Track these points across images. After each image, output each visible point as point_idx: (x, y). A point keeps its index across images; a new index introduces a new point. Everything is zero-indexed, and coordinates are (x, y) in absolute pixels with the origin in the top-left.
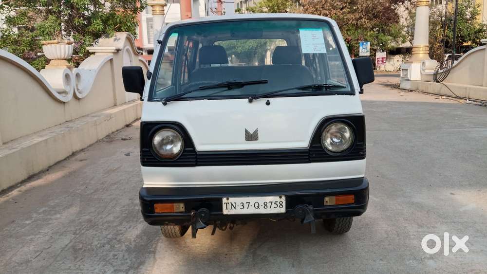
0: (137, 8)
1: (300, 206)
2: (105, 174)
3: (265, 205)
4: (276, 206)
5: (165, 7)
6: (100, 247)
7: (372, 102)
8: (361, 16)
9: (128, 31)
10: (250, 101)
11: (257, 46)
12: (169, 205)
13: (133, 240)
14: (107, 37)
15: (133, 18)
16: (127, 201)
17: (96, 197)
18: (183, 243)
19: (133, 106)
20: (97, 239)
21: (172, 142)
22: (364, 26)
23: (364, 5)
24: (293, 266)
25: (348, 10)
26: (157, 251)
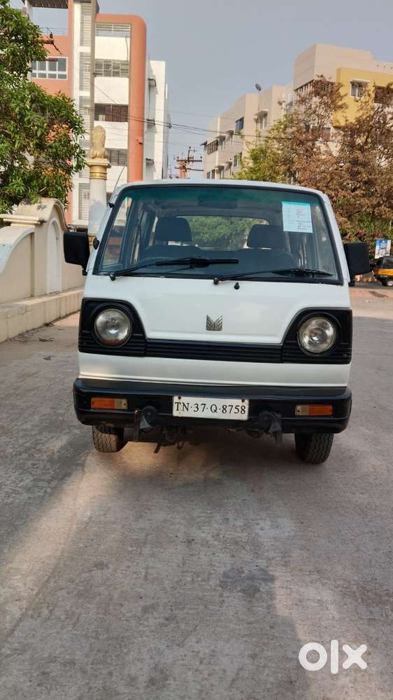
0: (72, 167)
1: (266, 412)
2: (19, 378)
3: (224, 408)
4: (236, 411)
5: (108, 169)
6: (16, 455)
7: (383, 321)
8: (379, 202)
9: (57, 198)
10: (216, 283)
11: (231, 234)
12: (108, 400)
13: (56, 450)
14: (29, 203)
15: (66, 180)
16: (48, 410)
17: (7, 402)
18: (119, 458)
19: (56, 299)
20: (11, 446)
21: (117, 326)
22: (383, 217)
23: (385, 187)
24: (253, 491)
25: (362, 192)
26: (86, 464)
